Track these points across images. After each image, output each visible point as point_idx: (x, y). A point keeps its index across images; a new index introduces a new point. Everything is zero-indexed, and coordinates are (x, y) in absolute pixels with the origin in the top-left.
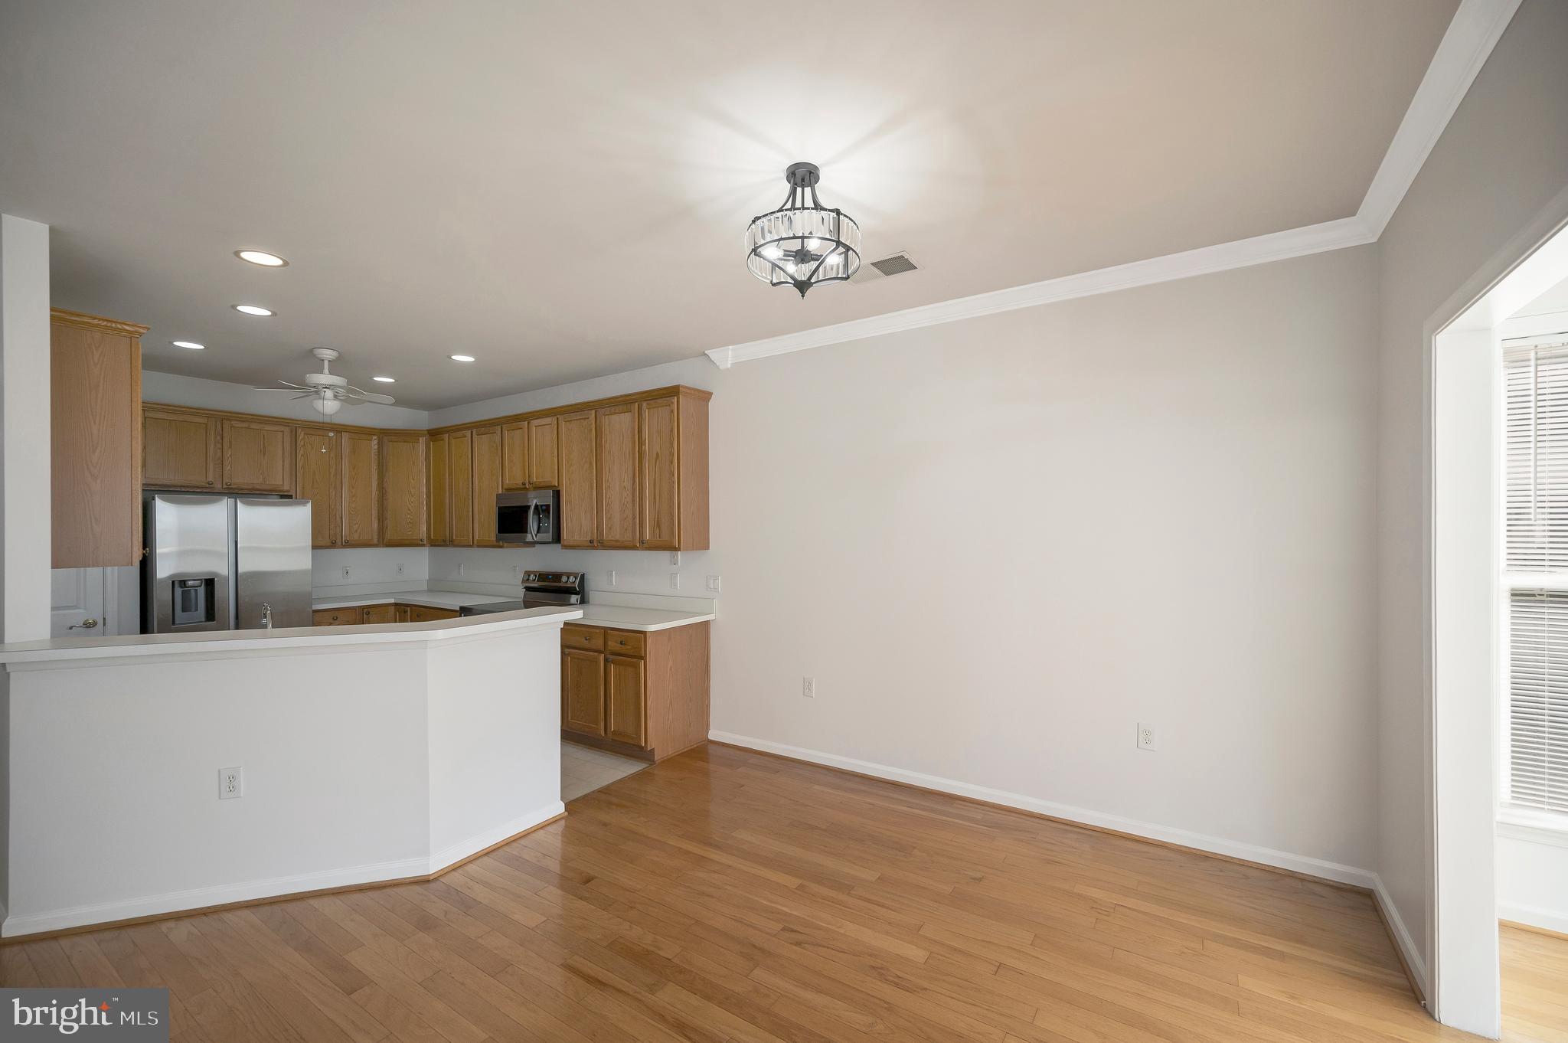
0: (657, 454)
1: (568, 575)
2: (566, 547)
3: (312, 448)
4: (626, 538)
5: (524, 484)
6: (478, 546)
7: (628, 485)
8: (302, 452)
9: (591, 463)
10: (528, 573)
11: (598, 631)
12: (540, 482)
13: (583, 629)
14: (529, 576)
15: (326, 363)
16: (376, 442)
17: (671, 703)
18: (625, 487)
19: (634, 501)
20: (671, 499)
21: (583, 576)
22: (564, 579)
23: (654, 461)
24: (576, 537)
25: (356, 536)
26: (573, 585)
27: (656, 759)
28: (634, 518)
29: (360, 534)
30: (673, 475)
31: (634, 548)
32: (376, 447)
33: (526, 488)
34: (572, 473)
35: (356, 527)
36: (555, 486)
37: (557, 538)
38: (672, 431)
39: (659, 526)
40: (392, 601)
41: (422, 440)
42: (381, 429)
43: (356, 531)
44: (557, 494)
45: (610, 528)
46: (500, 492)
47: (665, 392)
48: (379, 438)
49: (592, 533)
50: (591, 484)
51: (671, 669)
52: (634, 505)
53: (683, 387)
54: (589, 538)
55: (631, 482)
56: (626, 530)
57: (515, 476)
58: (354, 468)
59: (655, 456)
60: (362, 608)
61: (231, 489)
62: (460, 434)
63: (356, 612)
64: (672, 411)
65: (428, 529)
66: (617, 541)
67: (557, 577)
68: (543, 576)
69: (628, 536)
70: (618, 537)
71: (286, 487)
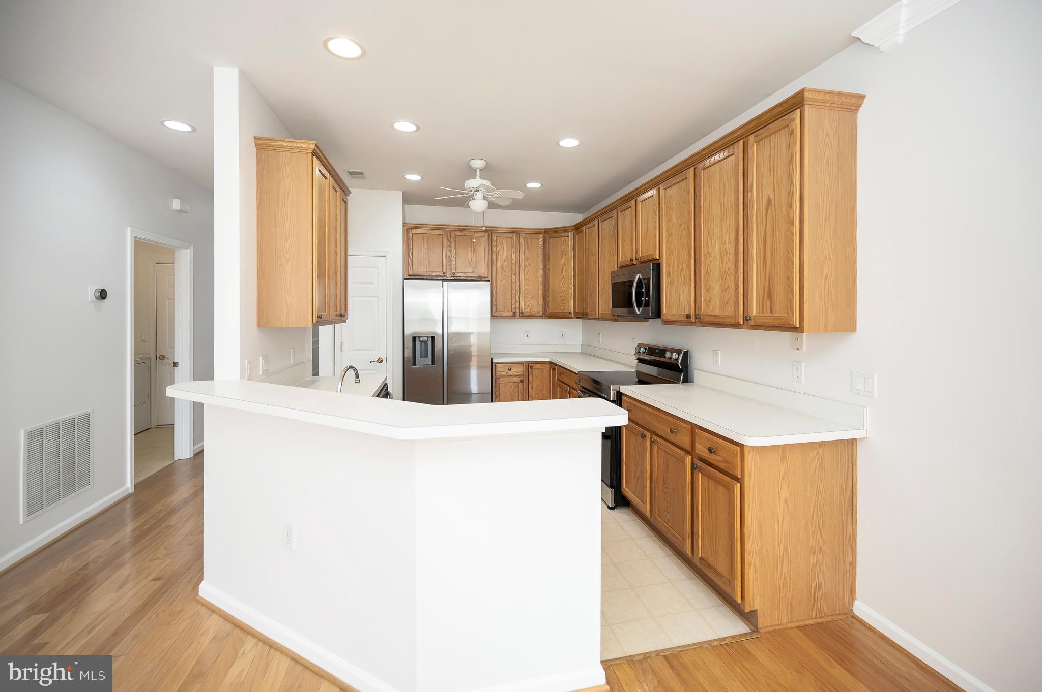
0: (769, 201)
1: (672, 351)
2: (666, 322)
3: (501, 246)
4: (726, 313)
5: (632, 260)
6: (603, 319)
7: (730, 247)
8: (495, 250)
9: (689, 229)
10: (640, 346)
11: (684, 425)
12: (644, 257)
13: (670, 419)
14: (640, 348)
15: (478, 171)
16: (542, 239)
17: (786, 550)
18: (726, 250)
19: (736, 266)
20: (789, 260)
21: (686, 353)
22: (668, 355)
23: (764, 209)
24: (675, 312)
25: (528, 310)
26: (675, 362)
27: (759, 626)
28: (737, 288)
29: (531, 308)
30: (793, 223)
31: (736, 325)
32: (542, 243)
33: (634, 264)
34: (671, 243)
35: (528, 303)
36: (657, 259)
37: (658, 314)
38: (791, 160)
39: (770, 296)
40: (548, 359)
41: (571, 234)
42: (545, 229)
43: (529, 305)
44: (658, 267)
45: (709, 302)
46: (616, 269)
47: (780, 109)
48: (543, 236)
49: (690, 308)
50: (689, 252)
51: (786, 502)
52: (736, 272)
53: (810, 90)
54: (687, 312)
55: (733, 243)
56: (727, 303)
57: (626, 255)
58: (527, 260)
59: (765, 203)
60: (528, 363)
61: (455, 277)
62: (591, 225)
63: (523, 366)
64: (792, 132)
65: (574, 305)
66: (716, 316)
67: (662, 351)
68: (651, 350)
69: (729, 311)
70: (717, 313)
71: (486, 275)
